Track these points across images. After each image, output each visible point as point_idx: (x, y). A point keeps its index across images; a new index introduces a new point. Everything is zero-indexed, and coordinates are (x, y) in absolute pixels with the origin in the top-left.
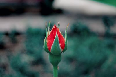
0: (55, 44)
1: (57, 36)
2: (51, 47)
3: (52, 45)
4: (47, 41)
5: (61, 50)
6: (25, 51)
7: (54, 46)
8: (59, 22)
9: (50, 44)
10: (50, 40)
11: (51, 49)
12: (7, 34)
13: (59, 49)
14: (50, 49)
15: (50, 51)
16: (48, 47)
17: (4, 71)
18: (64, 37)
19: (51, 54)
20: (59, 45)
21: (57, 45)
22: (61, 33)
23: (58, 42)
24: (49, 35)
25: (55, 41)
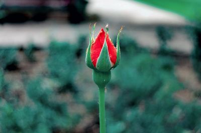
0: (102, 55)
1: (105, 44)
2: (96, 60)
3: (99, 57)
4: (91, 52)
5: (112, 64)
6: (47, 73)
7: (102, 59)
8: (107, 26)
9: (95, 56)
10: (94, 51)
11: (97, 63)
12: (21, 49)
13: (109, 63)
14: (95, 63)
15: (95, 65)
16: (92, 60)
17: (18, 101)
18: (116, 46)
19: (96, 71)
20: (109, 57)
21: (106, 57)
22: (110, 40)
23: (107, 53)
24: (94, 42)
25: (103, 52)
